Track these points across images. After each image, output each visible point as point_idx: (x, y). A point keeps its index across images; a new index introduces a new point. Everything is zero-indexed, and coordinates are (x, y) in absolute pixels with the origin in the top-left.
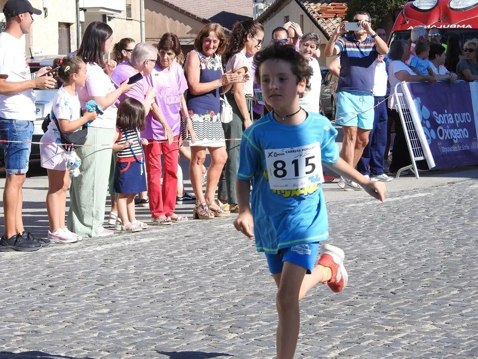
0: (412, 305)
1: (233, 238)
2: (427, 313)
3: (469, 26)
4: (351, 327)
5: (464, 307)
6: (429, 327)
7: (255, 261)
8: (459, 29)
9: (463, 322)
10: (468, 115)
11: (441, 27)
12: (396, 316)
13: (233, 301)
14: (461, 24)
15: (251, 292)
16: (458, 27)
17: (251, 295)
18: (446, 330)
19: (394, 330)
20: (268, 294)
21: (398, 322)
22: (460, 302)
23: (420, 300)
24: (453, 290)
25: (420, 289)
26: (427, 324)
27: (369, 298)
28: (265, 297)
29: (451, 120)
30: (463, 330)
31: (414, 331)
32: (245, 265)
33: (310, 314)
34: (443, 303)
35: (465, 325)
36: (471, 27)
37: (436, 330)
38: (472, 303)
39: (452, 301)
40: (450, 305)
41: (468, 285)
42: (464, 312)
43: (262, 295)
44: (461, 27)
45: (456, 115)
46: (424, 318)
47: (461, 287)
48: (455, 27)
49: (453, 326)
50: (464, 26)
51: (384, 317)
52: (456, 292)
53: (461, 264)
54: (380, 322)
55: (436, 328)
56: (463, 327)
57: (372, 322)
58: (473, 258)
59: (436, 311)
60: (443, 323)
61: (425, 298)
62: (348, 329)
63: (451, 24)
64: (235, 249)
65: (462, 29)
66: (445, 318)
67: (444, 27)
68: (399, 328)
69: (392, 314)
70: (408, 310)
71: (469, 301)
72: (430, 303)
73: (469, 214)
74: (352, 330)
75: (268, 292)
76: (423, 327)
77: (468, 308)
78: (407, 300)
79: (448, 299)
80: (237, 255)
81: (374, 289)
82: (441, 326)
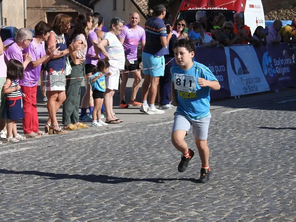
0: (183, 197)
1: (77, 148)
2: (192, 203)
3: (226, 9)
4: (146, 213)
5: (215, 199)
6: (193, 213)
7: (90, 165)
8: (220, 10)
9: (214, 209)
10: (223, 67)
11: (208, 9)
12: (173, 205)
13: (76, 194)
14: (221, 7)
15: (87, 187)
16: (219, 9)
17: (86, 189)
18: (204, 215)
19: (172, 215)
20: (97, 189)
21: (175, 210)
22: (212, 195)
23: (189, 194)
24: (209, 187)
25: (189, 186)
26: (192, 210)
27: (158, 192)
28: (95, 191)
29: (213, 70)
30: (213, 215)
31: (184, 216)
32: (84, 167)
33: (122, 204)
34: (203, 196)
35: (215, 211)
36: (227, 9)
37: (197, 215)
38: (220, 196)
39: (208, 195)
40: (206, 198)
41: (219, 183)
42: (214, 202)
43: (93, 189)
44: (220, 9)
45: (216, 67)
46: (190, 207)
47: (214, 185)
48: (217, 9)
49: (208, 212)
50: (222, 9)
51: (166, 206)
52: (211, 188)
53: (215, 169)
54: (164, 209)
55: (197, 214)
56: (214, 213)
57: (159, 210)
58: (223, 164)
59: (198, 202)
60: (202, 210)
61: (192, 192)
62: (144, 214)
63: (214, 7)
64: (78, 156)
65: (221, 10)
66: (203, 207)
67: (210, 8)
68: (175, 214)
69: (171, 204)
70: (181, 201)
71: (218, 194)
72: (194, 196)
73: (222, 132)
74: (146, 216)
75: (97, 187)
76: (190, 213)
77: (217, 200)
78: (181, 194)
79: (206, 193)
80: (80, 160)
81: (161, 186)
82: (201, 213)
